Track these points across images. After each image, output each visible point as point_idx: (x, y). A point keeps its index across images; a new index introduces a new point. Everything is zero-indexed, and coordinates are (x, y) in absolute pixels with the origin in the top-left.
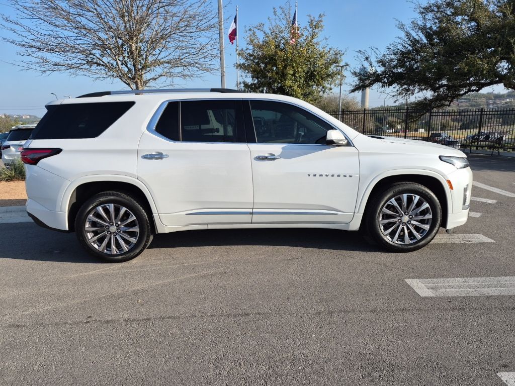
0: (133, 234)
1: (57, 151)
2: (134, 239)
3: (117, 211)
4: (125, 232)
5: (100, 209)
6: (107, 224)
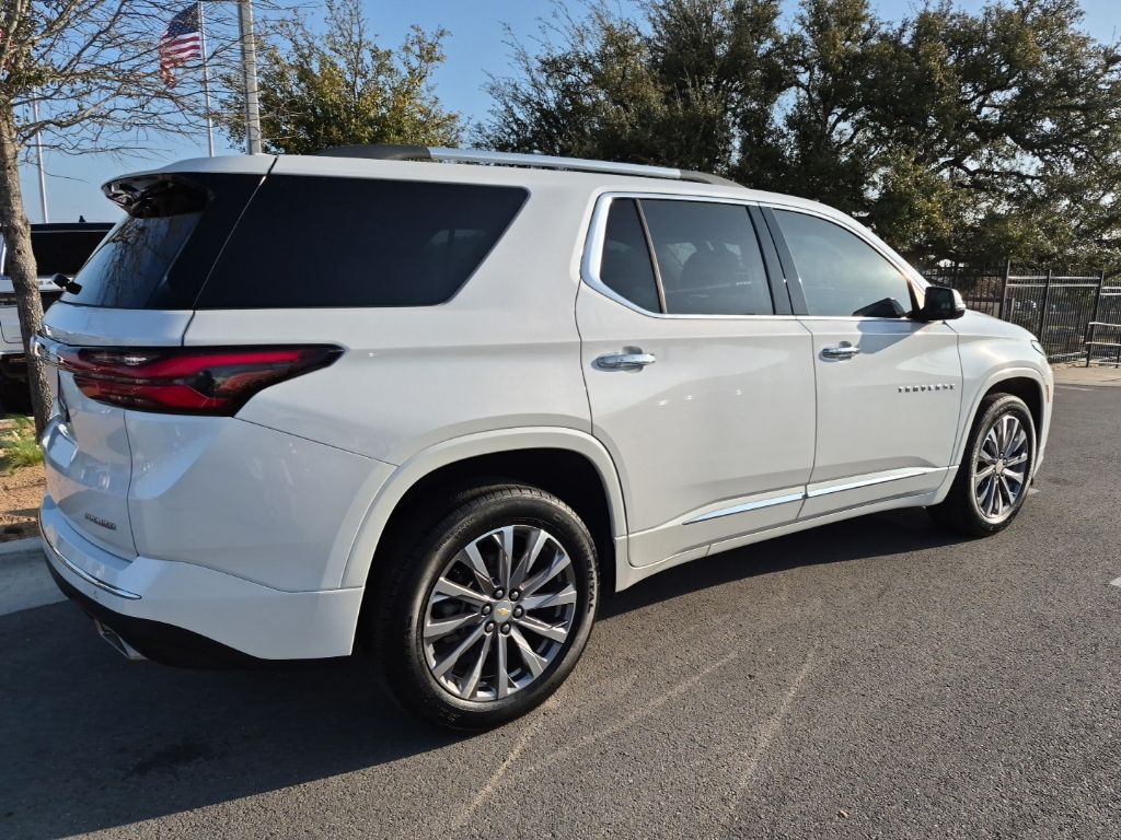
1: (324, 355)
2: (562, 630)
3: (521, 543)
4: (533, 613)
5: (473, 552)
6: (487, 598)
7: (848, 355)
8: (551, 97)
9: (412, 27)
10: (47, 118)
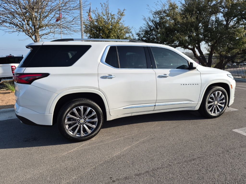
0: (93, 123)
1: (46, 75)
2: (95, 126)
4: (88, 122)
5: (75, 110)
6: (78, 119)
7: (166, 77)
8: (158, 20)
9: (118, 9)
10: (44, 33)
